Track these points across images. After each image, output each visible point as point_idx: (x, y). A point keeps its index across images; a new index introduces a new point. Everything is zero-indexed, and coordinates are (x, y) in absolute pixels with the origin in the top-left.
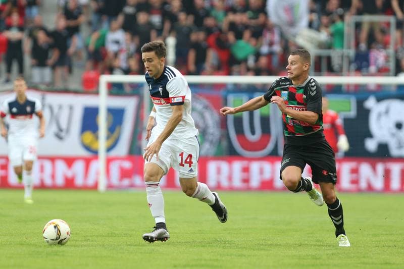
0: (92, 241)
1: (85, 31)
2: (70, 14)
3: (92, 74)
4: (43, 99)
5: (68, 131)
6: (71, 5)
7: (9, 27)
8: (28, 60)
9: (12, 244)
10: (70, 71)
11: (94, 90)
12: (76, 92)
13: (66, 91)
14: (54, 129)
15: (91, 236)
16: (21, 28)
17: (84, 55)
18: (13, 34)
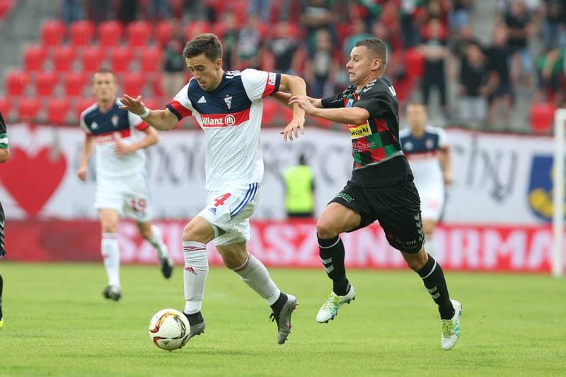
0: (542, 347)
1: (535, 46)
2: (514, 21)
3: (544, 108)
4: (474, 143)
5: (510, 188)
6: (516, 10)
7: (425, 40)
8: (454, 87)
9: (427, 349)
10: (513, 102)
11: (548, 130)
12: (522, 134)
13: (507, 132)
14: (490, 185)
15: (540, 340)
16: (443, 42)
17: (533, 80)
18: (432, 51)
